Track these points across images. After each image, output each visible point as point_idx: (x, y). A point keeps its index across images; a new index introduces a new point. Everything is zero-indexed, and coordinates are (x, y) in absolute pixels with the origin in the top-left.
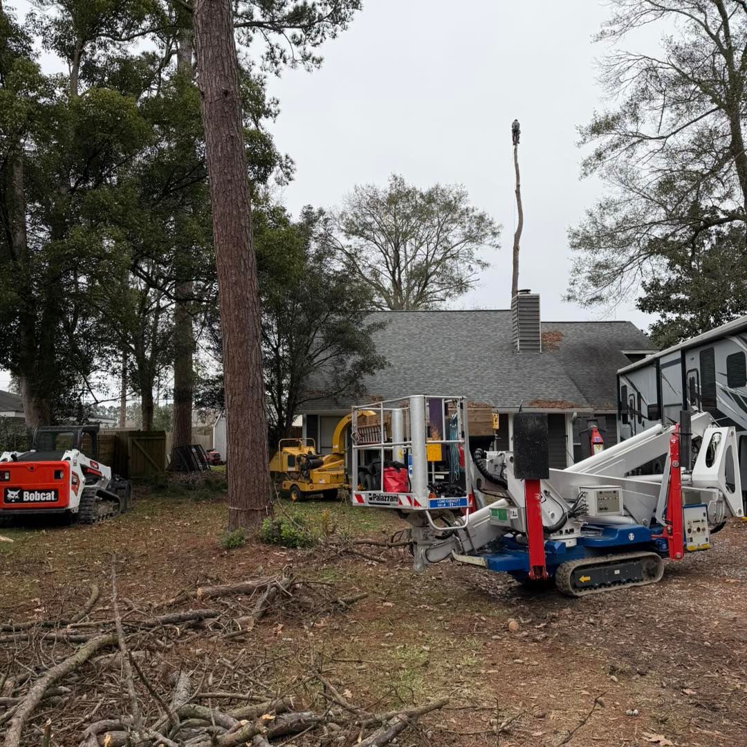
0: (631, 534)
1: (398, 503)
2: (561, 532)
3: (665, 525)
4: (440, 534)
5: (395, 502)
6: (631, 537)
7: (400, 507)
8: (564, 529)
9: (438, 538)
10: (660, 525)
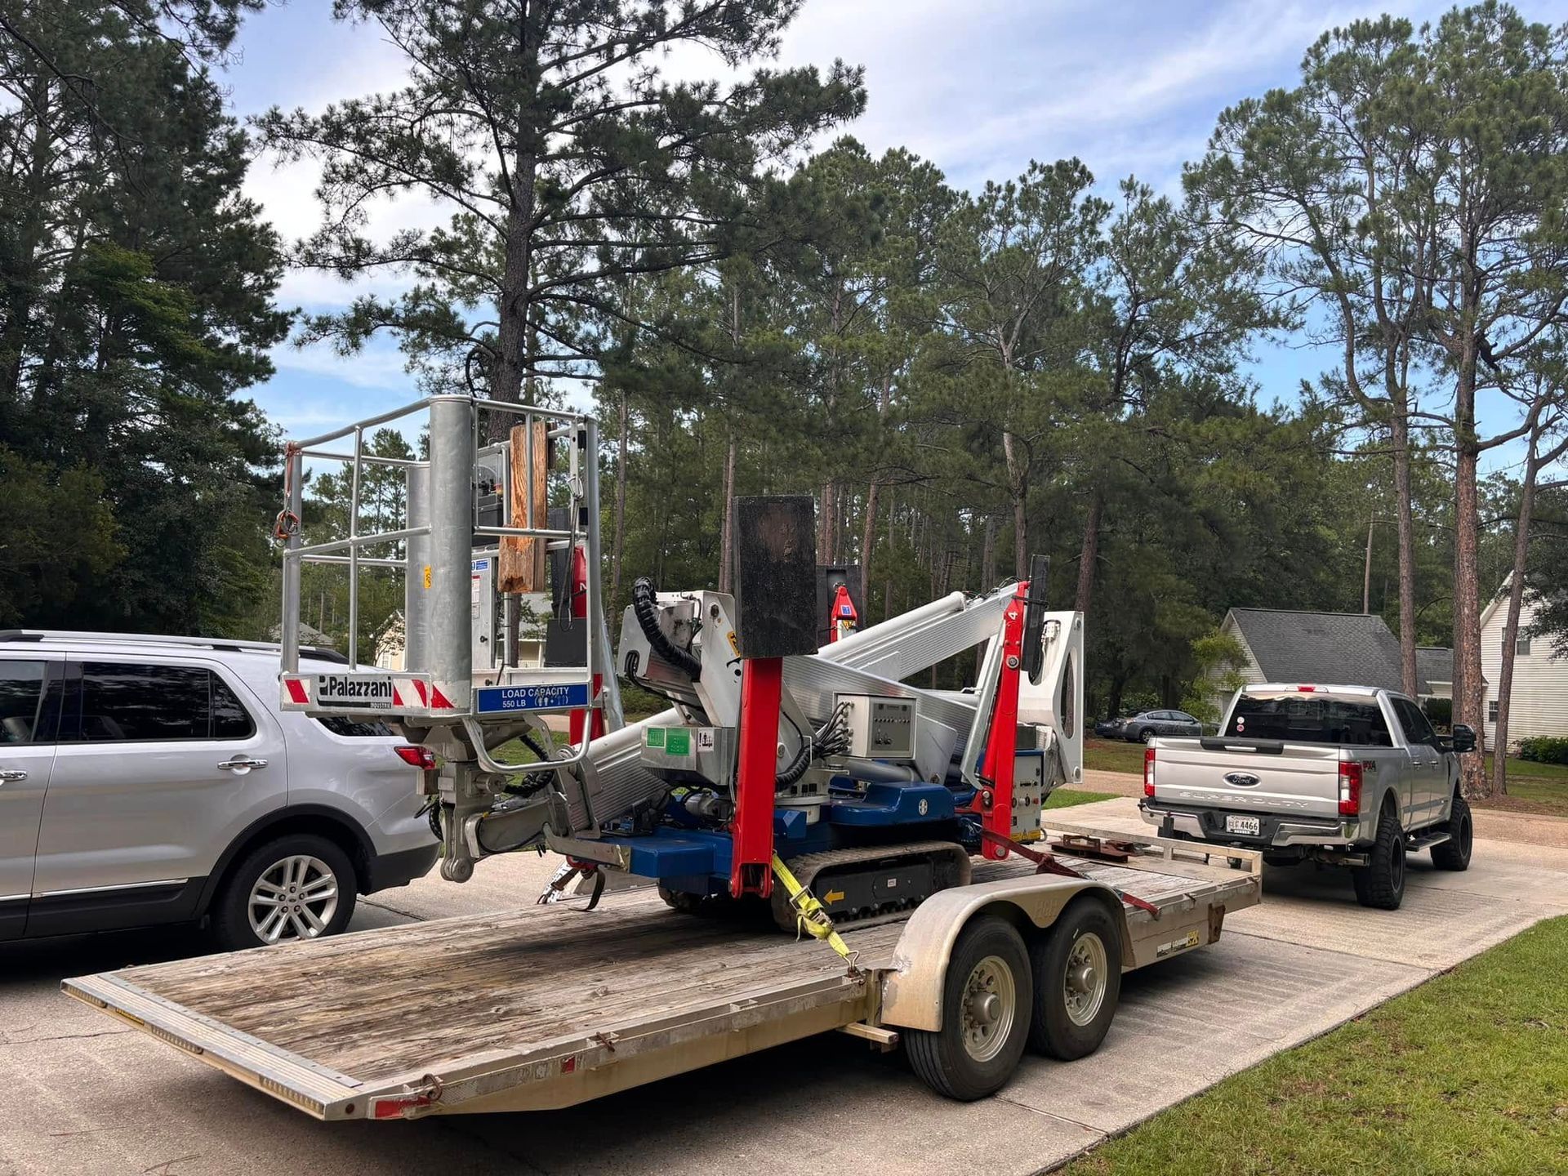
0: (923, 802)
1: (391, 699)
2: (794, 791)
3: (979, 787)
4: (517, 782)
5: (384, 699)
6: (923, 808)
7: (397, 710)
8: (799, 784)
9: (511, 790)
10: (969, 787)
